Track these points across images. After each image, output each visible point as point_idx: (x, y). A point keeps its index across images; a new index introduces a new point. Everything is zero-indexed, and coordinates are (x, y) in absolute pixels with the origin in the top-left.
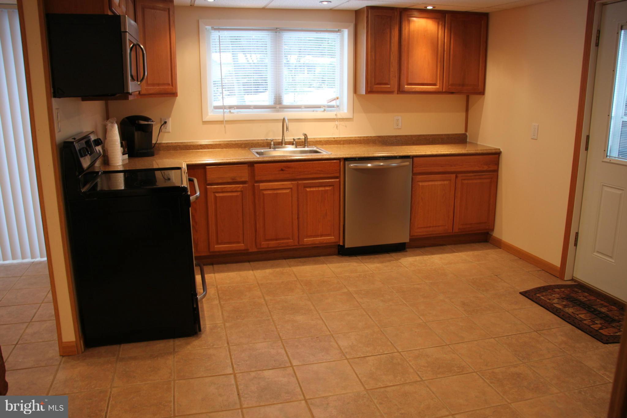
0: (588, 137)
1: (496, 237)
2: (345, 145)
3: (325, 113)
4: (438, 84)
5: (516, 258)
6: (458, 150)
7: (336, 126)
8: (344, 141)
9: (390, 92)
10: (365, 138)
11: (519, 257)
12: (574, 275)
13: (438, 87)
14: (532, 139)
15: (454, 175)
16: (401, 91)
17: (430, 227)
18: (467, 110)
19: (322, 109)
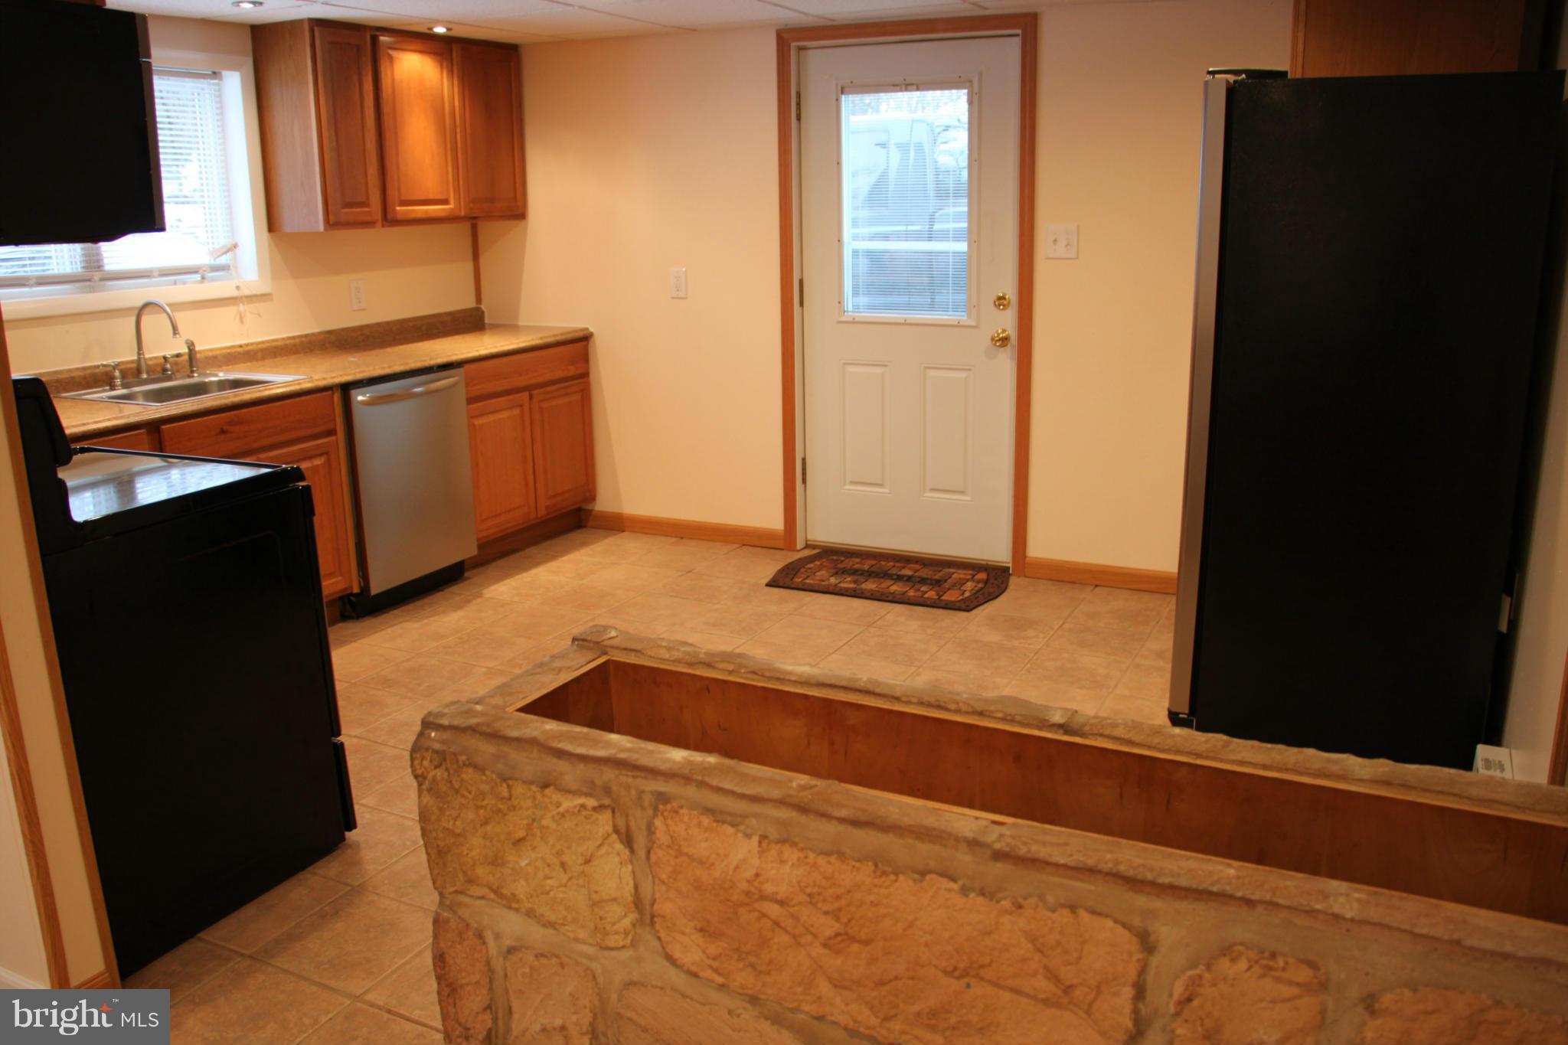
0: (801, 282)
1: (608, 512)
2: (267, 361)
3: (207, 285)
4: (452, 200)
5: (674, 539)
6: (517, 341)
7: (238, 317)
8: (263, 350)
9: (368, 224)
10: (304, 339)
11: (676, 537)
12: (809, 538)
13: (451, 206)
14: (673, 298)
15: (526, 395)
16: (389, 220)
17: (500, 514)
18: (476, 256)
19: (198, 277)
